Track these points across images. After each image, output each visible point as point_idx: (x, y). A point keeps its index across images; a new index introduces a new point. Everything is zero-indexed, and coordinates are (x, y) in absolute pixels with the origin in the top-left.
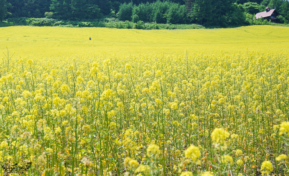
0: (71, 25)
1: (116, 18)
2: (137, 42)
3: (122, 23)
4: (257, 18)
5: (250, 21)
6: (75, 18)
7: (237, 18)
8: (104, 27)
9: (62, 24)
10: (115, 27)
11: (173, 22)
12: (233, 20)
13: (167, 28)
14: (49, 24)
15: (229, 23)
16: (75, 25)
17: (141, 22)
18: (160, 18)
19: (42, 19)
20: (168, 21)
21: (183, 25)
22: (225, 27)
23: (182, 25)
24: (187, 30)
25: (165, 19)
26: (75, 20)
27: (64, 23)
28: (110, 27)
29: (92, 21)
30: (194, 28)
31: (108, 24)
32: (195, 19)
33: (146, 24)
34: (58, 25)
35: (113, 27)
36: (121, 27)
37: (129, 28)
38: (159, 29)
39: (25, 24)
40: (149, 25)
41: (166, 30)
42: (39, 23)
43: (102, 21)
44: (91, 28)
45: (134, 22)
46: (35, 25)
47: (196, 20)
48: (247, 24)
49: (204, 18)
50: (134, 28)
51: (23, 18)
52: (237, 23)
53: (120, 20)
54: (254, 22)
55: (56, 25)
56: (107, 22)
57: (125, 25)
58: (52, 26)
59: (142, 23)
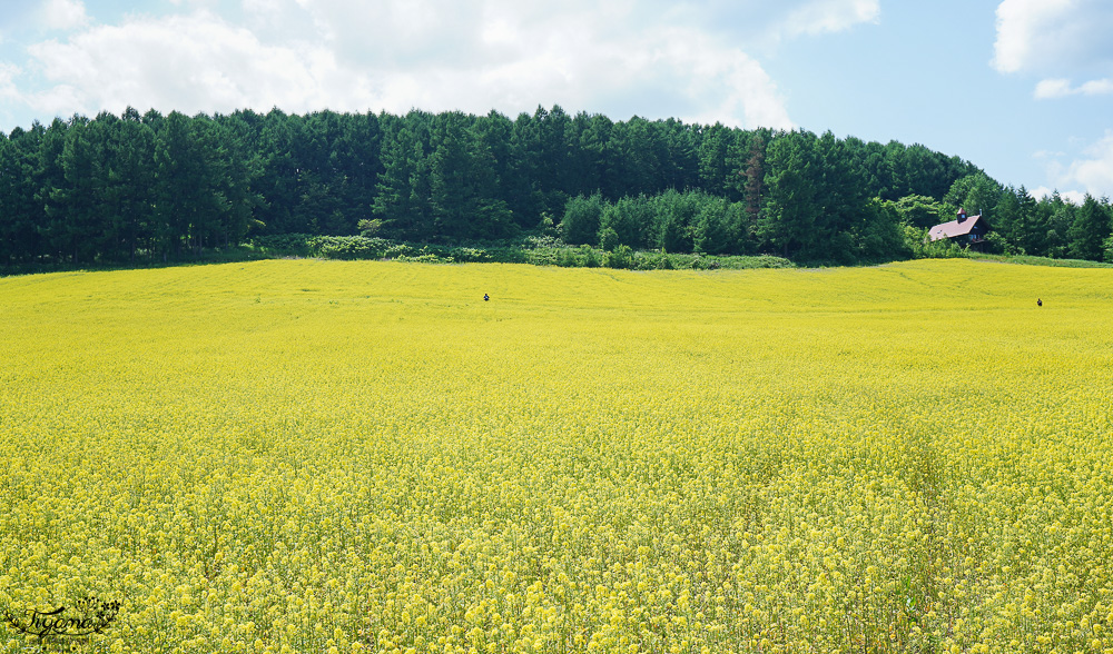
0: (433, 256)
1: (557, 236)
2: (613, 308)
3: (571, 249)
4: (933, 239)
5: (916, 248)
6: (444, 237)
7: (880, 239)
8: (524, 262)
9: (407, 253)
10: (553, 263)
11: (709, 249)
12: (870, 245)
13: (695, 266)
14: (370, 254)
15: (861, 251)
16: (442, 256)
17: (623, 248)
18: (675, 237)
19: (351, 239)
20: (696, 247)
21: (739, 257)
22: (848, 263)
23: (734, 257)
24: (749, 271)
25: (690, 240)
26: (444, 242)
27: (411, 251)
28: (540, 263)
29: (489, 246)
30: (767, 267)
31: (534, 253)
32: (768, 241)
33: (637, 254)
34: (396, 255)
35: (548, 262)
36: (571, 263)
37: (592, 264)
38: (673, 269)
39: (303, 252)
40: (646, 257)
41: (692, 271)
42: (344, 250)
43: (518, 244)
44: (487, 264)
45: (606, 249)
46: (332, 255)
47: (772, 245)
48: (908, 255)
49: (793, 240)
50: (605, 266)
51: (296, 235)
52: (881, 252)
53: (568, 242)
54: (926, 249)
55: (389, 256)
56: (532, 249)
57: (582, 256)
58: (378, 258)
59: (627, 250)
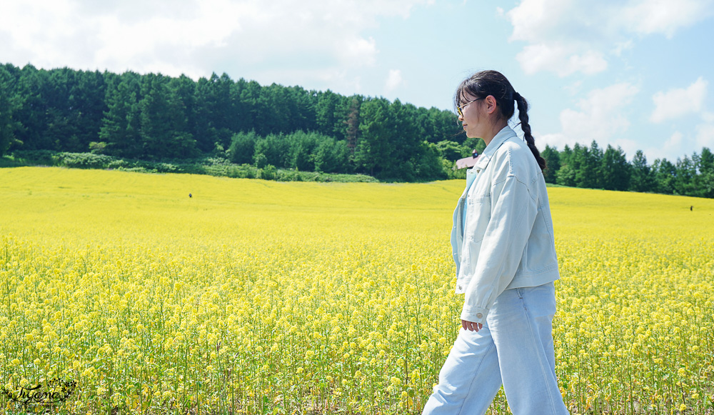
0: (142, 168)
1: (226, 158)
2: (275, 204)
3: (235, 167)
4: (459, 168)
5: (449, 173)
6: (149, 156)
7: (428, 166)
8: (205, 173)
9: (124, 166)
10: (224, 175)
11: (325, 169)
12: (423, 170)
13: (316, 180)
14: (97, 166)
15: (417, 174)
16: (149, 168)
17: (270, 167)
18: (303, 161)
19: (85, 155)
20: (317, 168)
21: (343, 175)
22: (410, 180)
23: (340, 175)
24: (350, 184)
25: (312, 163)
26: (149, 159)
27: (128, 164)
28: (216, 175)
29: (181, 163)
30: (361, 181)
31: (211, 168)
32: (361, 166)
33: (279, 171)
34: (117, 167)
35: (221, 175)
36: (236, 176)
37: (250, 177)
38: (302, 181)
39: (50, 163)
40: (285, 173)
41: (315, 183)
42: (79, 163)
43: (200, 162)
44: (180, 175)
45: (259, 167)
46: (71, 166)
47: (364, 168)
48: (444, 177)
49: (377, 165)
50: (259, 178)
51: (44, 151)
52: (429, 174)
53: (233, 162)
54: (455, 173)
55: (112, 167)
56: (210, 165)
57: (243, 171)
58: (104, 168)
59: (273, 169)
